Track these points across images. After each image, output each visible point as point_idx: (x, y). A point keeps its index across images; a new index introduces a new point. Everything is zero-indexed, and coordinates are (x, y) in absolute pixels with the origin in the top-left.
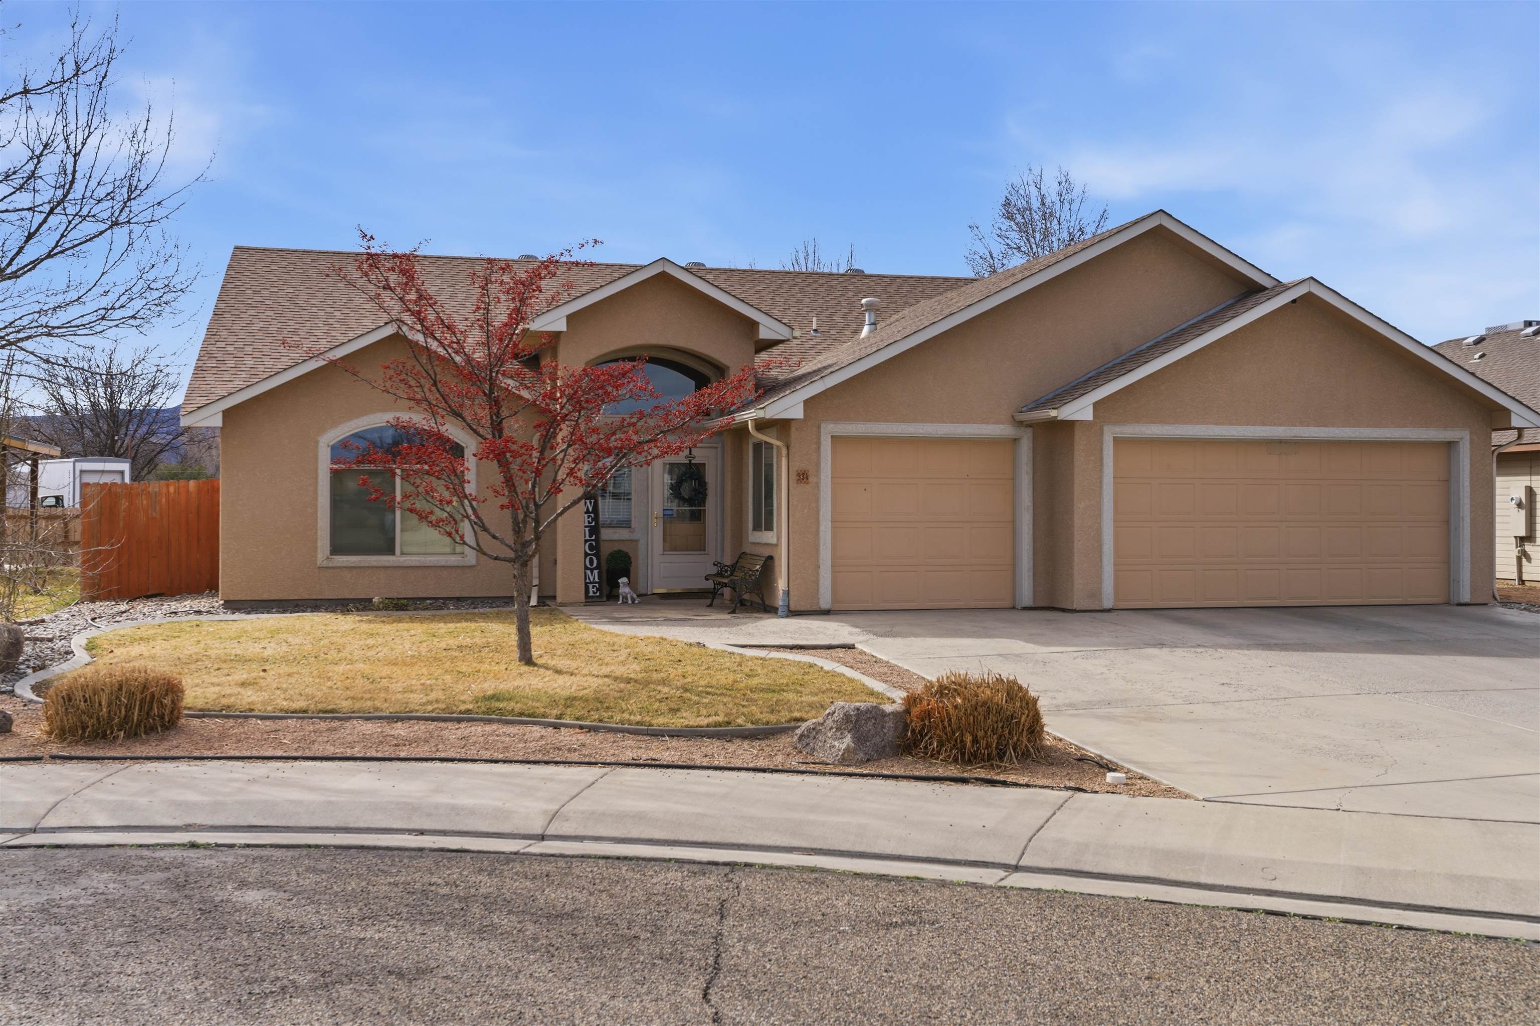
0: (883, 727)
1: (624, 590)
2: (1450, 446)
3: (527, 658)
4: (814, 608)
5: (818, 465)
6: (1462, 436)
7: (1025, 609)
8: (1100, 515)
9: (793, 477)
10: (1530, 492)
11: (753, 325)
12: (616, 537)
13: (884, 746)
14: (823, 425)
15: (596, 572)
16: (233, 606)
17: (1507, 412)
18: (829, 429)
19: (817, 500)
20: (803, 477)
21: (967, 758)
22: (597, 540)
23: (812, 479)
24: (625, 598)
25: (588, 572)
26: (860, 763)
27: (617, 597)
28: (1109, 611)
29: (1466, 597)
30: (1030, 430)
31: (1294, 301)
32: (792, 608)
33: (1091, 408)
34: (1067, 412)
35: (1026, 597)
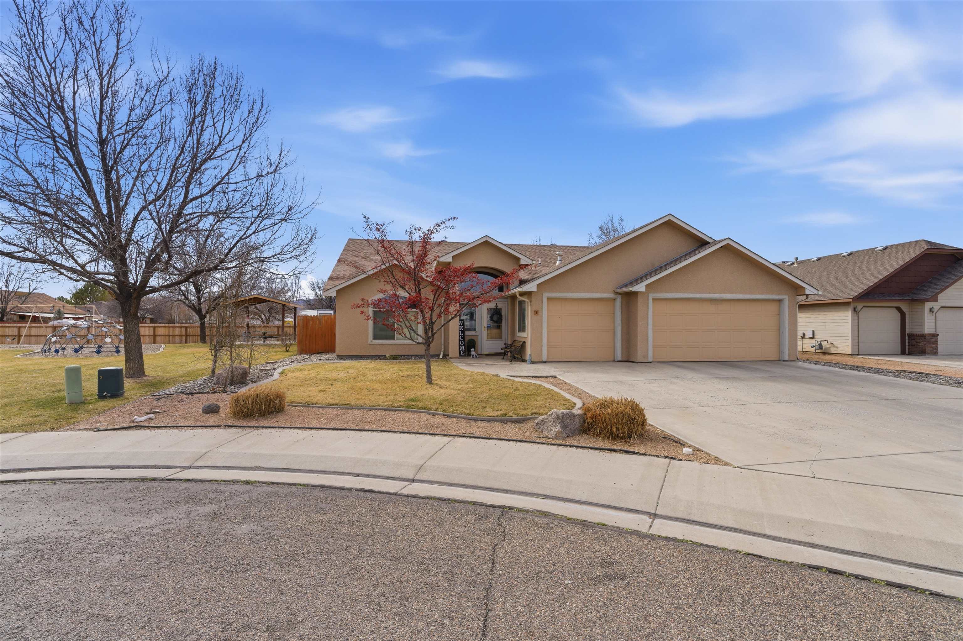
0: (574, 421)
1: (473, 353)
2: (780, 301)
3: (430, 381)
4: (541, 360)
5: (542, 309)
6: (785, 297)
7: (618, 361)
8: (647, 327)
9: (533, 312)
11: (518, 259)
12: (470, 334)
13: (575, 430)
14: (544, 294)
15: (463, 347)
16: (340, 357)
17: (804, 288)
18: (546, 295)
19: (542, 321)
20: (536, 313)
21: (613, 437)
22: (464, 335)
23: (539, 314)
24: (473, 356)
25: (461, 347)
26: (564, 438)
27: (470, 355)
28: (651, 362)
29: (786, 358)
30: (620, 296)
31: (721, 247)
32: (532, 360)
33: (645, 287)
34: (635, 289)
35: (619, 357)
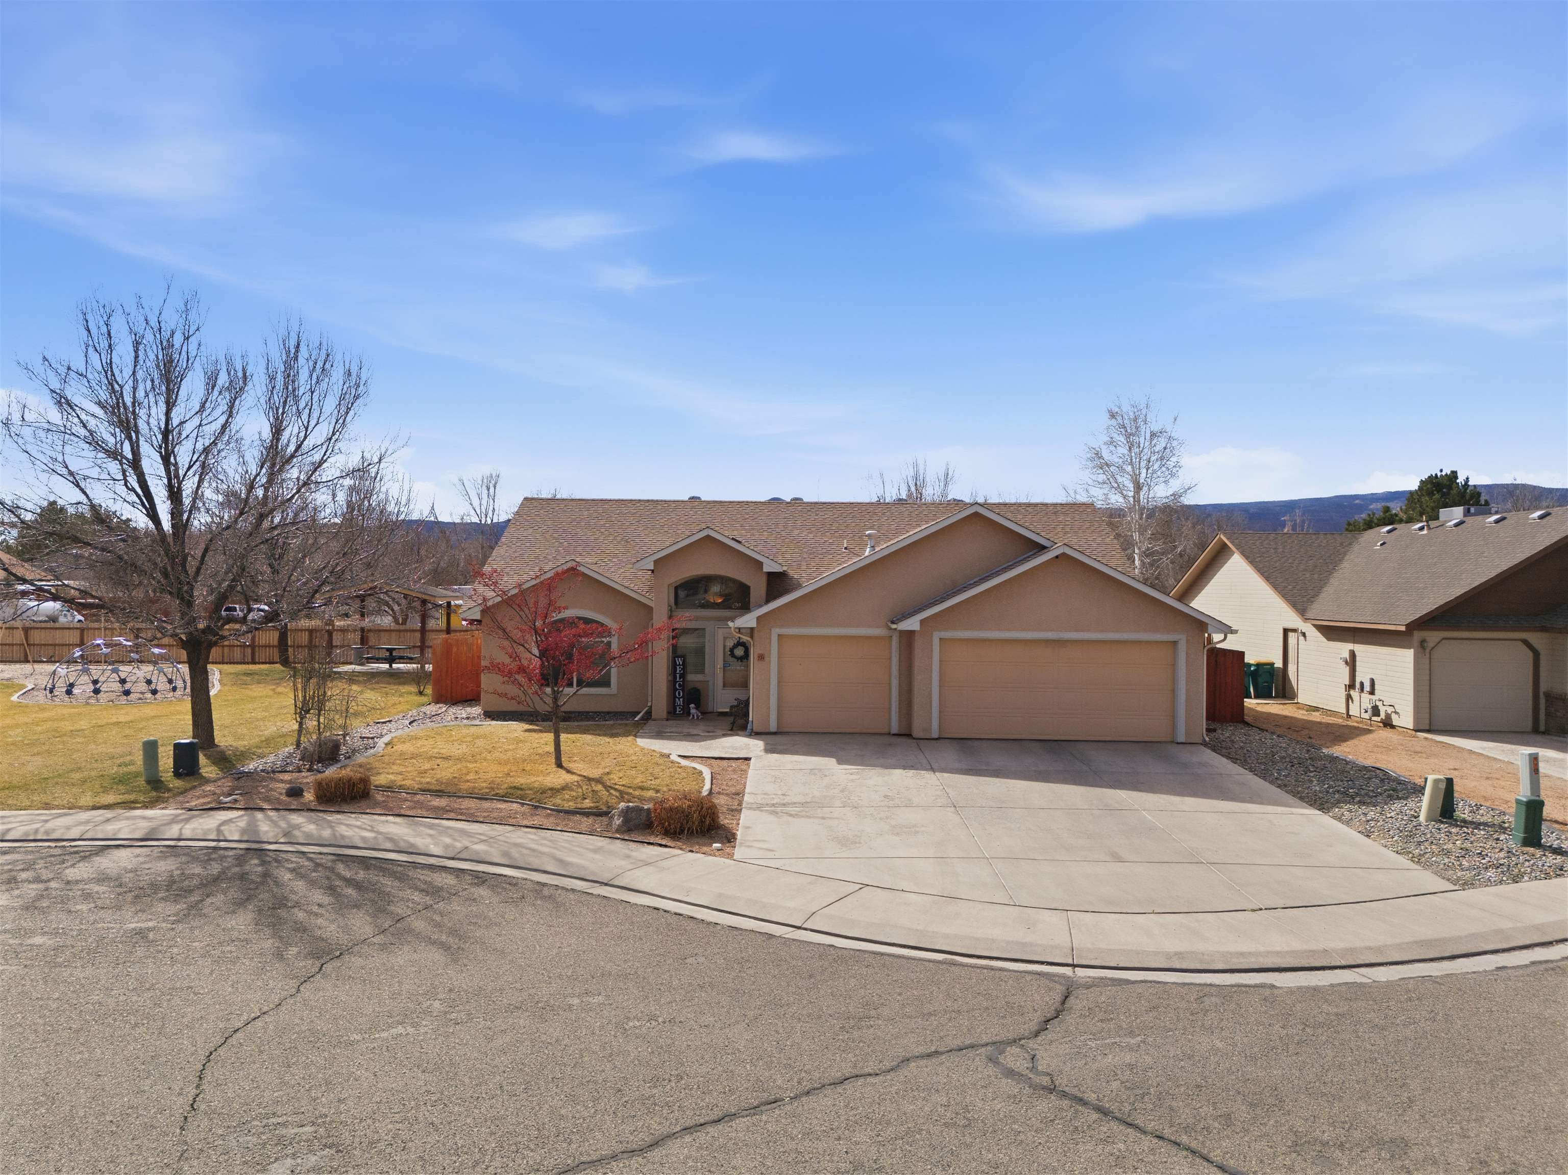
0: (640, 815)
1: (693, 711)
2: (1175, 643)
3: (559, 764)
4: (767, 731)
5: (770, 650)
6: (1182, 638)
7: (894, 735)
8: (931, 684)
9: (756, 658)
10: (1353, 654)
11: (760, 564)
12: (695, 679)
13: (639, 825)
14: (773, 630)
15: (681, 699)
16: (490, 715)
18: (776, 632)
19: (769, 671)
20: (761, 657)
23: (766, 659)
24: (693, 716)
25: (677, 700)
28: (937, 739)
29: (1181, 738)
30: (898, 632)
31: (1057, 557)
32: (754, 731)
33: (919, 624)
34: (905, 625)
35: (895, 729)
